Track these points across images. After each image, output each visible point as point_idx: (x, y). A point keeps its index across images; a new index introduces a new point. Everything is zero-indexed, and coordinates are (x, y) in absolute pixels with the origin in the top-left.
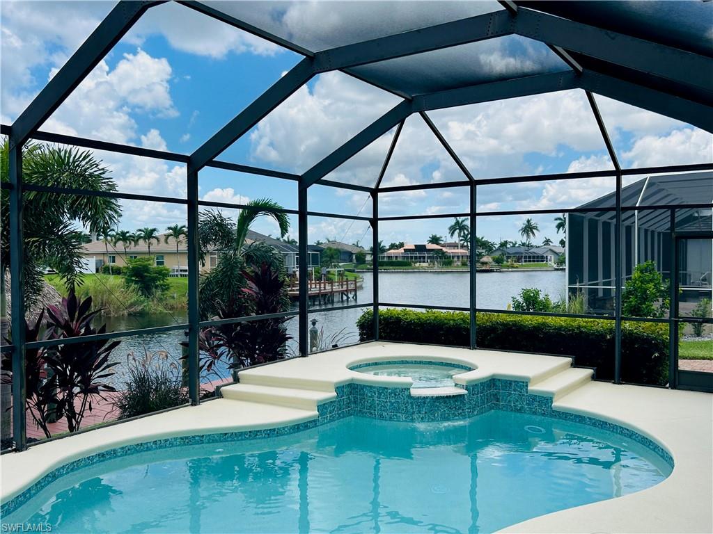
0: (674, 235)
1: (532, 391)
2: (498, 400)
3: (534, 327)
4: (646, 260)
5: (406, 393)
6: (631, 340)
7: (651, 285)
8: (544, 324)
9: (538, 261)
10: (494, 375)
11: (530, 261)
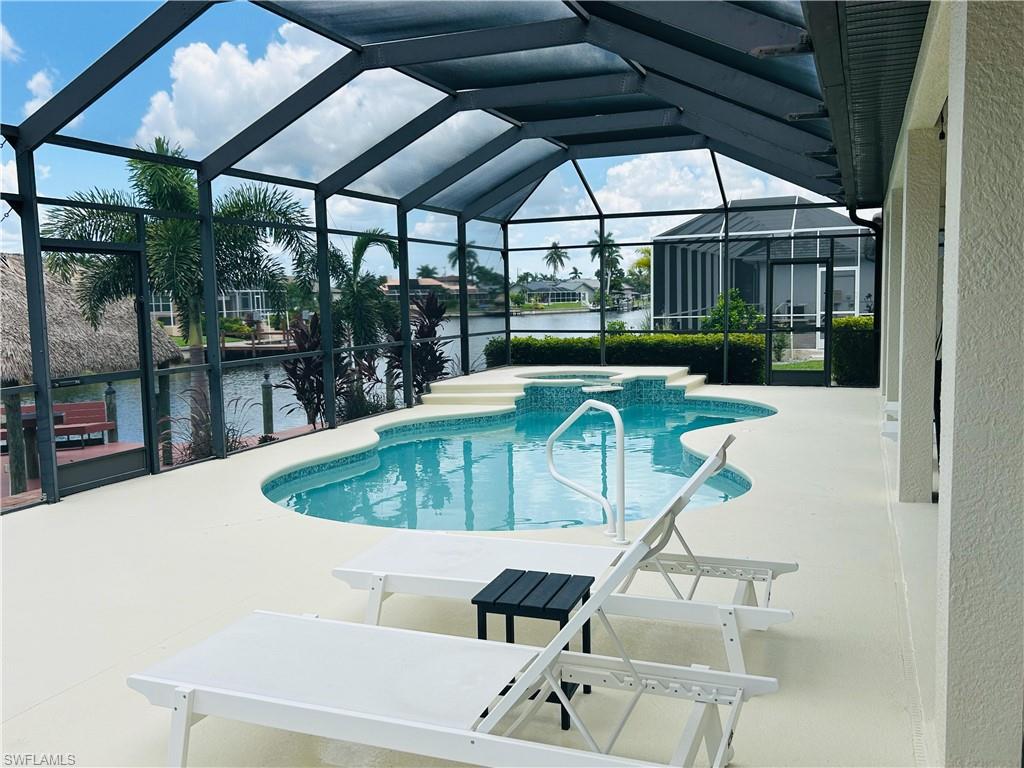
1: (669, 386)
2: (641, 396)
3: (655, 344)
5: (579, 390)
6: (735, 349)
7: (735, 312)
8: (663, 341)
9: (568, 300)
11: (558, 301)
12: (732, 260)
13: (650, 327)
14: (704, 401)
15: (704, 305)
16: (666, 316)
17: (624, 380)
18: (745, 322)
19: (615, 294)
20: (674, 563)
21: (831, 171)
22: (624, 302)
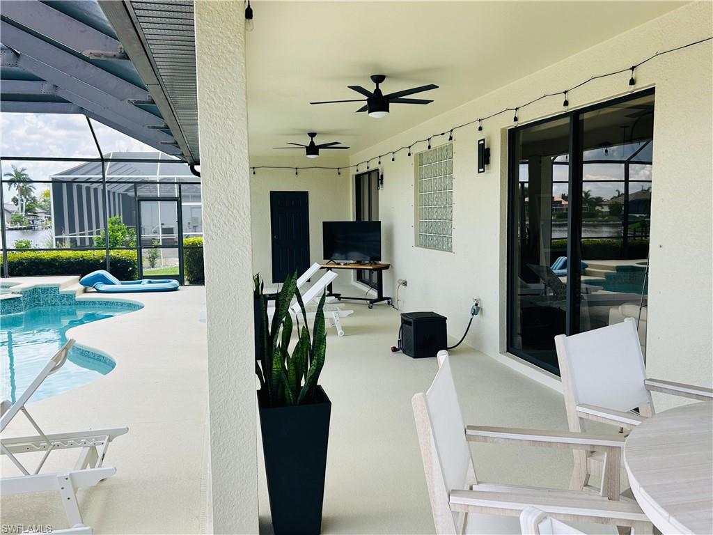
0: (137, 199)
1: (62, 292)
2: (39, 301)
3: (52, 259)
4: (115, 215)
7: (120, 233)
10: (36, 286)
12: (119, 194)
13: (52, 245)
14: (90, 302)
15: (98, 227)
16: (66, 236)
17: (23, 289)
18: (128, 238)
19: (30, 216)
20: (30, 444)
21: (170, 140)
22: (38, 222)
